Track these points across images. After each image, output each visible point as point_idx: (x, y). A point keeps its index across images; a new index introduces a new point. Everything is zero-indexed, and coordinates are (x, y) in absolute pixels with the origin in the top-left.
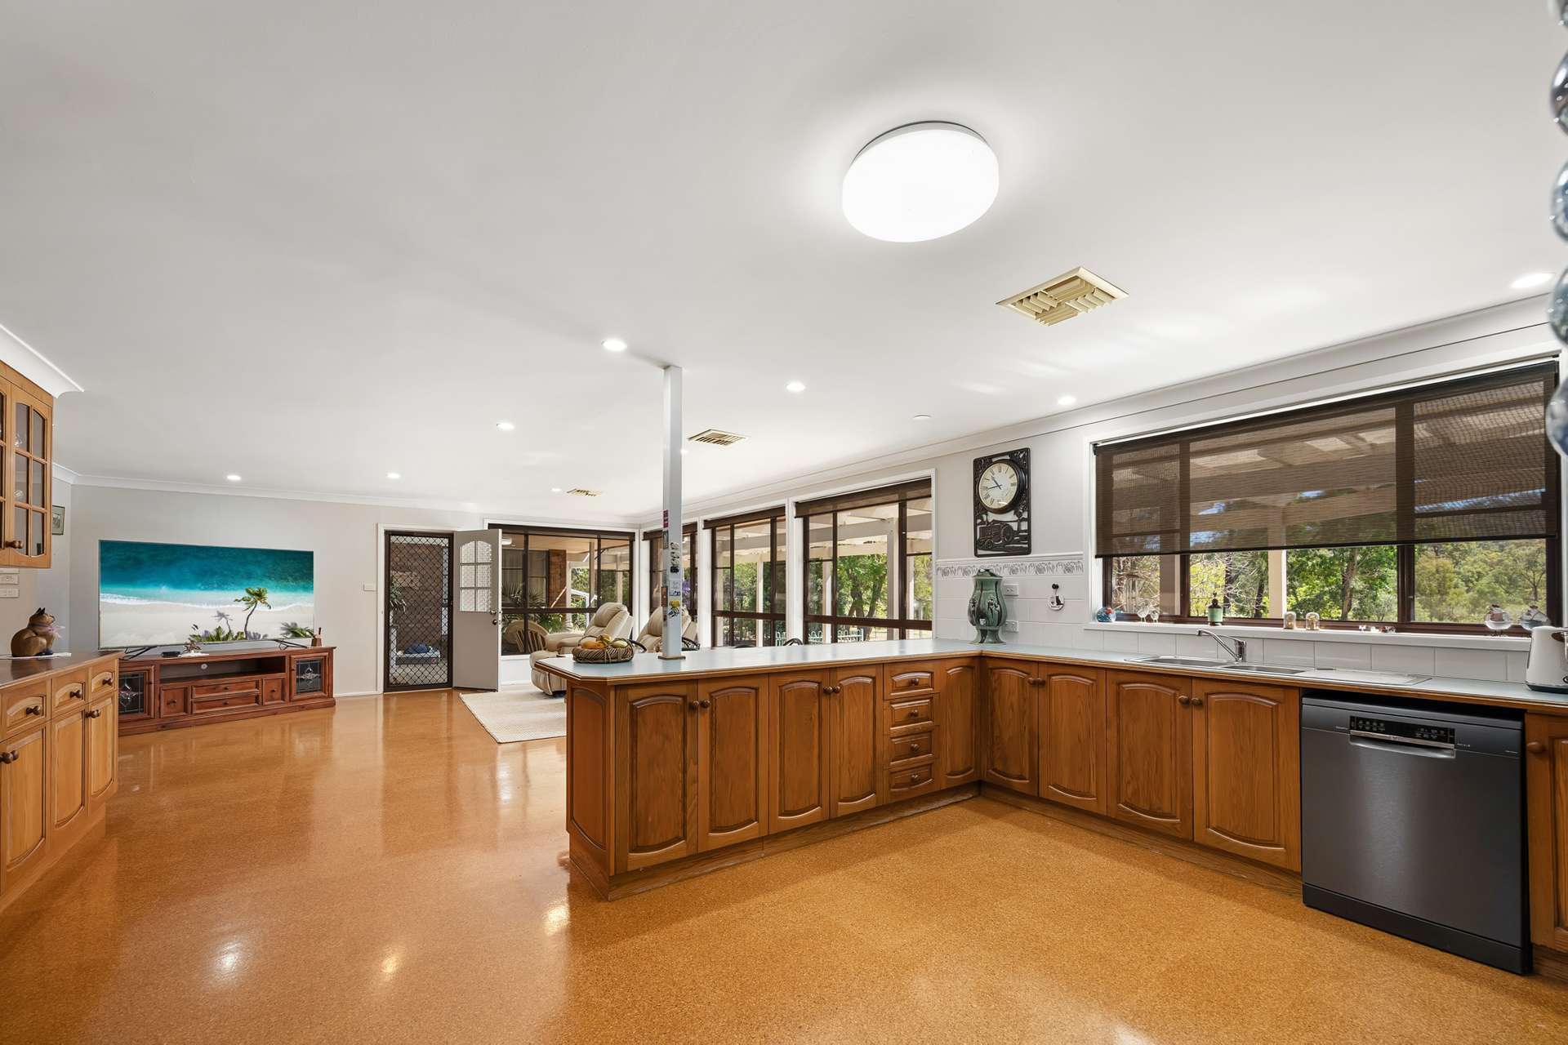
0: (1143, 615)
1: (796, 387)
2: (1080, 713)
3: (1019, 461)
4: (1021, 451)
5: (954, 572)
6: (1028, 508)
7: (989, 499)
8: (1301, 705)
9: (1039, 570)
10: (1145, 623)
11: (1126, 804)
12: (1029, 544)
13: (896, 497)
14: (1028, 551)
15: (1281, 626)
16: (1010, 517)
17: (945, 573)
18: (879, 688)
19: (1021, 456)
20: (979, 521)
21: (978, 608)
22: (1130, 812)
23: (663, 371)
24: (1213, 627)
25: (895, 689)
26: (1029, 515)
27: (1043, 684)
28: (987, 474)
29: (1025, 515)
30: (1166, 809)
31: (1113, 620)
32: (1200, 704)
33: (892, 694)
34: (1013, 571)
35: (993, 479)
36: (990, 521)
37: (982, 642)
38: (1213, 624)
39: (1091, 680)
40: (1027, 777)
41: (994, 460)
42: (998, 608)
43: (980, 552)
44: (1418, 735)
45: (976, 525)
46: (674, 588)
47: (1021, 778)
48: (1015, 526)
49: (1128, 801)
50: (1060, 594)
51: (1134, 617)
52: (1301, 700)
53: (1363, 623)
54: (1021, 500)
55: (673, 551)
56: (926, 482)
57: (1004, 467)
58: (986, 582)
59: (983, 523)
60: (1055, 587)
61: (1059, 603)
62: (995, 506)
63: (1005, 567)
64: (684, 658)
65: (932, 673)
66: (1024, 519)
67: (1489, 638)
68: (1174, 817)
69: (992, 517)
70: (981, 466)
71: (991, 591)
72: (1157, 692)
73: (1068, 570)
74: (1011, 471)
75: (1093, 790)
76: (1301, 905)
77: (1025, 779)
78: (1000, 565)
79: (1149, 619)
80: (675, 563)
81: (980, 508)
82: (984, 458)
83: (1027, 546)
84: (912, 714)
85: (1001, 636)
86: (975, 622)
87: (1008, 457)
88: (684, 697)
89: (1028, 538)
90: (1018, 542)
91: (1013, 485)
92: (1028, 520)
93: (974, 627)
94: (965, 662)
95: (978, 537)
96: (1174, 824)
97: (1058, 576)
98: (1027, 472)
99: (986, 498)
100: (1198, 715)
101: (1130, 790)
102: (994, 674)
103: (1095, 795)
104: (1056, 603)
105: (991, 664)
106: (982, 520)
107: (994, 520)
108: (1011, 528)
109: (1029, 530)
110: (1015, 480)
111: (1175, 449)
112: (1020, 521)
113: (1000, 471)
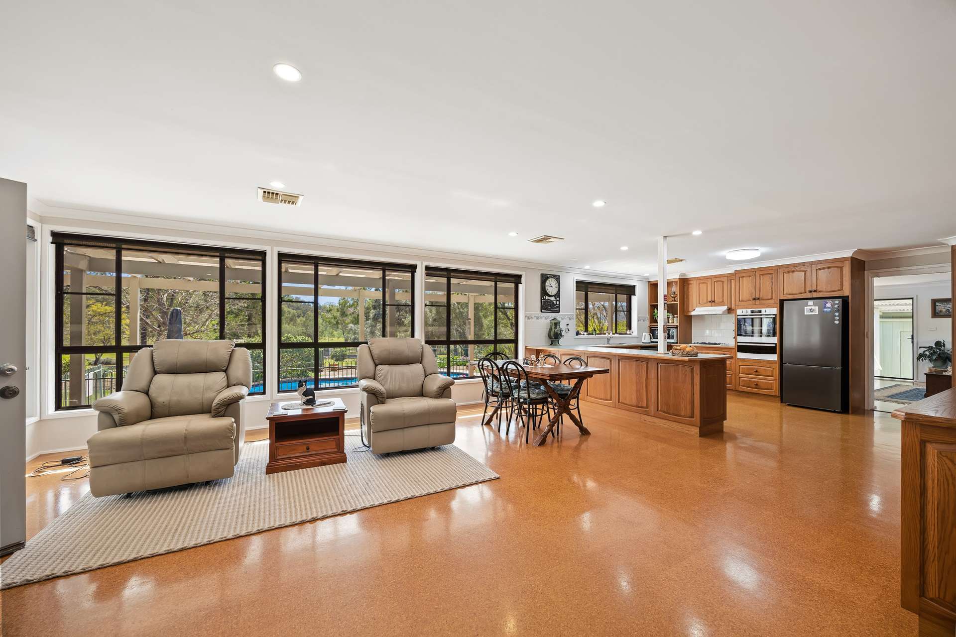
3: (557, 278)
4: (558, 276)
5: (534, 317)
6: (559, 296)
7: (548, 291)
9: (562, 319)
12: (559, 309)
14: (559, 312)
16: (554, 299)
17: (529, 318)
20: (542, 298)
26: (560, 299)
28: (547, 281)
29: (558, 299)
35: (550, 283)
36: (547, 299)
41: (549, 276)
43: (543, 311)
45: (541, 300)
48: (555, 302)
50: (569, 327)
54: (558, 293)
59: (544, 299)
60: (567, 325)
61: (568, 330)
62: (549, 294)
69: (547, 297)
70: (545, 278)
73: (570, 319)
74: (555, 282)
78: (550, 316)
81: (544, 292)
82: (546, 275)
87: (554, 277)
89: (559, 307)
90: (556, 308)
92: (559, 301)
95: (542, 305)
97: (567, 321)
98: (560, 284)
99: (546, 290)
109: (559, 305)
110: (556, 286)
111: (584, 286)
112: (556, 301)
113: (552, 281)
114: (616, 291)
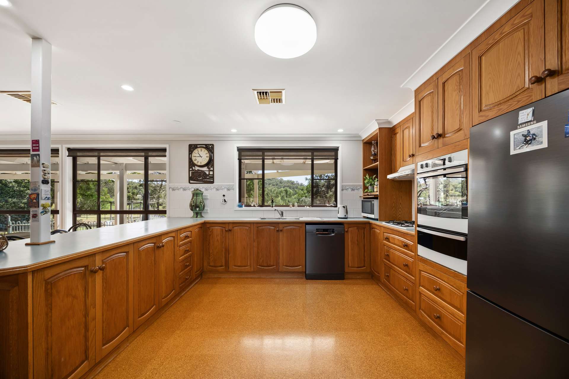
0: (252, 205)
1: (127, 88)
2: (244, 239)
3: (210, 148)
4: (211, 145)
5: (179, 189)
6: (213, 166)
7: (197, 161)
8: (306, 227)
9: (217, 190)
10: (253, 208)
11: (260, 266)
12: (213, 180)
13: (143, 154)
14: (213, 182)
15: (289, 207)
16: (205, 169)
17: (173, 190)
18: (176, 241)
19: (210, 146)
20: (191, 169)
21: (196, 204)
22: (261, 268)
23: (31, 39)
24: (272, 208)
25: (181, 240)
26: (213, 169)
27: (230, 230)
28: (196, 151)
29: (212, 169)
30: (272, 264)
31: (243, 207)
32: (281, 231)
33: (180, 243)
34: (206, 190)
35: (198, 153)
36: (196, 170)
37: (197, 217)
38: (272, 207)
39: (248, 227)
40: (224, 265)
41: (198, 146)
42: (203, 204)
43: (191, 182)
44: (328, 231)
45: (189, 171)
46: (45, 195)
47: (222, 266)
48: (207, 173)
49: (260, 264)
50: (225, 198)
51: (250, 206)
52: (306, 226)
53: (306, 205)
54: (210, 163)
55: (44, 169)
56: (164, 150)
57: (203, 150)
58: (196, 194)
59: (193, 170)
60: (224, 196)
61: (225, 201)
62: (199, 164)
63: (203, 188)
64: (54, 242)
65: (191, 232)
66: (211, 170)
67: (328, 208)
68: (274, 266)
69: (197, 168)
70: (192, 148)
71: (200, 197)
72: (270, 229)
73: (228, 190)
74: (206, 152)
75: (249, 264)
76: (305, 280)
77: (223, 266)
78: (201, 187)
79: (254, 206)
80: (46, 177)
81: (191, 164)
82: (194, 145)
83: (212, 180)
84: (186, 251)
85: (203, 215)
86: (192, 210)
87: (204, 146)
88: (86, 267)
89: (213, 177)
90: (208, 179)
91: (207, 157)
92: (213, 171)
93: (192, 212)
94: (200, 226)
95: (191, 176)
96: (274, 268)
97: (225, 192)
98: (213, 153)
99: (195, 161)
100: (281, 233)
101: (261, 261)
102: (210, 229)
103: (249, 265)
104: (224, 202)
105: (208, 226)
106: (193, 169)
107: (198, 170)
108: (206, 173)
109: (213, 175)
110: (208, 155)
111: (261, 153)
112: (209, 171)
113: (201, 151)
114: (313, 155)
